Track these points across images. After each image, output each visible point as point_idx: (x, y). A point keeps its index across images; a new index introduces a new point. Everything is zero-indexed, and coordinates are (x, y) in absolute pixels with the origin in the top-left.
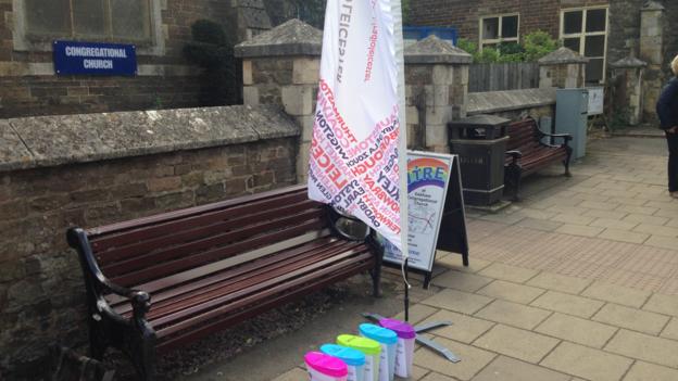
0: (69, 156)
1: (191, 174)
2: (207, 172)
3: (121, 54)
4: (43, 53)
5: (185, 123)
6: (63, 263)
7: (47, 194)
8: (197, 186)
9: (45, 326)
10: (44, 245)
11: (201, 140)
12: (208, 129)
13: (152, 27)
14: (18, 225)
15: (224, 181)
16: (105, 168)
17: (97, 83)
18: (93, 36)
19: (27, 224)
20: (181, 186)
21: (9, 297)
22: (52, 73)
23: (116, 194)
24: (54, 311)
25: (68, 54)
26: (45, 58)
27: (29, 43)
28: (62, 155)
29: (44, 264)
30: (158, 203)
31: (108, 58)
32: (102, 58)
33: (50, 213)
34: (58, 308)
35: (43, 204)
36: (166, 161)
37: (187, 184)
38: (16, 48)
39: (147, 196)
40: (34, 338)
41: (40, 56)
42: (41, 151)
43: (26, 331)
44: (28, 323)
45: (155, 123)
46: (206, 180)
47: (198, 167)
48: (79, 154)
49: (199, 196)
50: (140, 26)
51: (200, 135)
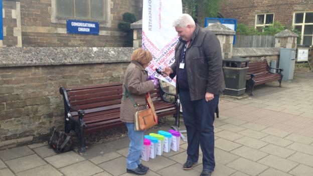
0: (63, 62)
1: (107, 72)
2: (114, 72)
3: (93, 26)
4: (62, 24)
5: (107, 53)
6: (58, 100)
7: (54, 75)
8: (110, 77)
9: (50, 122)
10: (52, 93)
11: (112, 59)
12: (116, 55)
13: (107, 15)
14: (43, 85)
15: (121, 76)
16: (75, 67)
17: (83, 37)
18: (82, 18)
19: (46, 85)
20: (103, 77)
21: (38, 110)
22: (66, 33)
23: (79, 77)
24: (54, 117)
25: (72, 25)
26: (64, 26)
27: (57, 20)
28: (60, 61)
29: (51, 100)
30: (94, 82)
31: (88, 27)
32: (86, 27)
33: (55, 82)
34: (55, 116)
35: (52, 78)
36: (98, 66)
37: (106, 76)
38: (52, 22)
39: (90, 79)
40: (46, 126)
41: (61, 25)
42: (53, 59)
43: (43, 123)
44: (44, 120)
45: (95, 52)
46: (113, 75)
47: (110, 70)
48: (66, 61)
49: (110, 81)
50: (102, 15)
51: (112, 57)
